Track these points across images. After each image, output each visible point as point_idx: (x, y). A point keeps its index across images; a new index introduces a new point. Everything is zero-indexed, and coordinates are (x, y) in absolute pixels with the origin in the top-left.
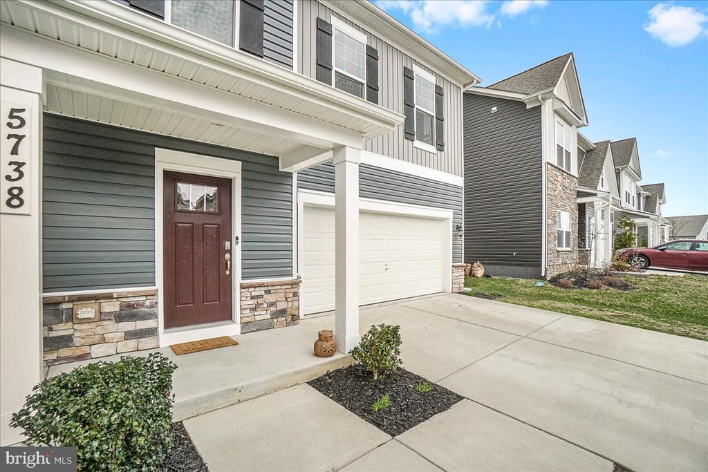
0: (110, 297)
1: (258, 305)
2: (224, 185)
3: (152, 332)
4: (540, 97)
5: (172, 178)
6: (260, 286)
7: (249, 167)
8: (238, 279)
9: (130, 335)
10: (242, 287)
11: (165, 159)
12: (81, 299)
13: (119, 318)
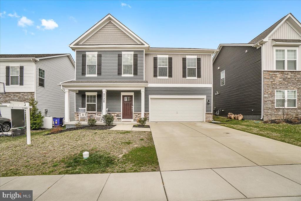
0: (115, 113)
1: (137, 117)
2: (132, 96)
3: (120, 119)
4: (258, 44)
5: (124, 96)
6: (137, 113)
7: (135, 93)
8: (133, 112)
9: (118, 119)
10: (134, 113)
11: (123, 94)
12: (112, 113)
13: (117, 116)
